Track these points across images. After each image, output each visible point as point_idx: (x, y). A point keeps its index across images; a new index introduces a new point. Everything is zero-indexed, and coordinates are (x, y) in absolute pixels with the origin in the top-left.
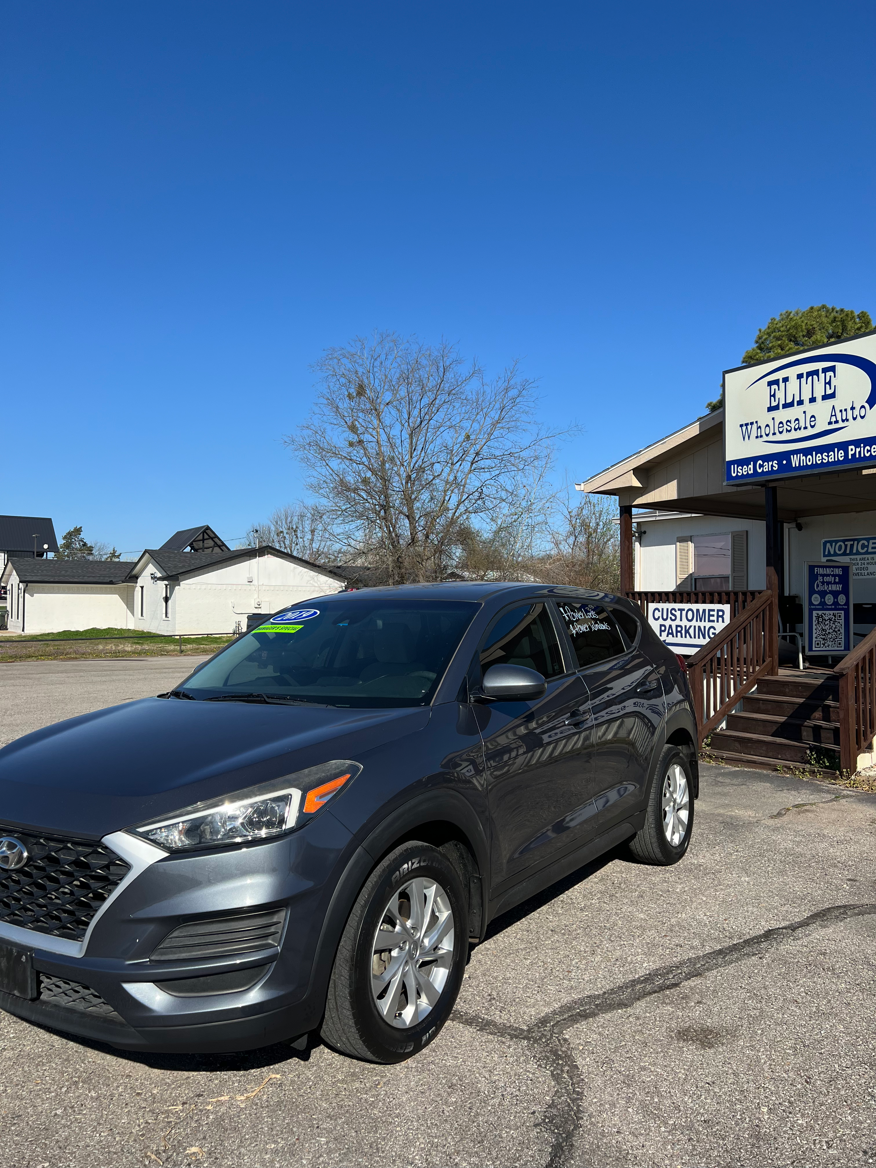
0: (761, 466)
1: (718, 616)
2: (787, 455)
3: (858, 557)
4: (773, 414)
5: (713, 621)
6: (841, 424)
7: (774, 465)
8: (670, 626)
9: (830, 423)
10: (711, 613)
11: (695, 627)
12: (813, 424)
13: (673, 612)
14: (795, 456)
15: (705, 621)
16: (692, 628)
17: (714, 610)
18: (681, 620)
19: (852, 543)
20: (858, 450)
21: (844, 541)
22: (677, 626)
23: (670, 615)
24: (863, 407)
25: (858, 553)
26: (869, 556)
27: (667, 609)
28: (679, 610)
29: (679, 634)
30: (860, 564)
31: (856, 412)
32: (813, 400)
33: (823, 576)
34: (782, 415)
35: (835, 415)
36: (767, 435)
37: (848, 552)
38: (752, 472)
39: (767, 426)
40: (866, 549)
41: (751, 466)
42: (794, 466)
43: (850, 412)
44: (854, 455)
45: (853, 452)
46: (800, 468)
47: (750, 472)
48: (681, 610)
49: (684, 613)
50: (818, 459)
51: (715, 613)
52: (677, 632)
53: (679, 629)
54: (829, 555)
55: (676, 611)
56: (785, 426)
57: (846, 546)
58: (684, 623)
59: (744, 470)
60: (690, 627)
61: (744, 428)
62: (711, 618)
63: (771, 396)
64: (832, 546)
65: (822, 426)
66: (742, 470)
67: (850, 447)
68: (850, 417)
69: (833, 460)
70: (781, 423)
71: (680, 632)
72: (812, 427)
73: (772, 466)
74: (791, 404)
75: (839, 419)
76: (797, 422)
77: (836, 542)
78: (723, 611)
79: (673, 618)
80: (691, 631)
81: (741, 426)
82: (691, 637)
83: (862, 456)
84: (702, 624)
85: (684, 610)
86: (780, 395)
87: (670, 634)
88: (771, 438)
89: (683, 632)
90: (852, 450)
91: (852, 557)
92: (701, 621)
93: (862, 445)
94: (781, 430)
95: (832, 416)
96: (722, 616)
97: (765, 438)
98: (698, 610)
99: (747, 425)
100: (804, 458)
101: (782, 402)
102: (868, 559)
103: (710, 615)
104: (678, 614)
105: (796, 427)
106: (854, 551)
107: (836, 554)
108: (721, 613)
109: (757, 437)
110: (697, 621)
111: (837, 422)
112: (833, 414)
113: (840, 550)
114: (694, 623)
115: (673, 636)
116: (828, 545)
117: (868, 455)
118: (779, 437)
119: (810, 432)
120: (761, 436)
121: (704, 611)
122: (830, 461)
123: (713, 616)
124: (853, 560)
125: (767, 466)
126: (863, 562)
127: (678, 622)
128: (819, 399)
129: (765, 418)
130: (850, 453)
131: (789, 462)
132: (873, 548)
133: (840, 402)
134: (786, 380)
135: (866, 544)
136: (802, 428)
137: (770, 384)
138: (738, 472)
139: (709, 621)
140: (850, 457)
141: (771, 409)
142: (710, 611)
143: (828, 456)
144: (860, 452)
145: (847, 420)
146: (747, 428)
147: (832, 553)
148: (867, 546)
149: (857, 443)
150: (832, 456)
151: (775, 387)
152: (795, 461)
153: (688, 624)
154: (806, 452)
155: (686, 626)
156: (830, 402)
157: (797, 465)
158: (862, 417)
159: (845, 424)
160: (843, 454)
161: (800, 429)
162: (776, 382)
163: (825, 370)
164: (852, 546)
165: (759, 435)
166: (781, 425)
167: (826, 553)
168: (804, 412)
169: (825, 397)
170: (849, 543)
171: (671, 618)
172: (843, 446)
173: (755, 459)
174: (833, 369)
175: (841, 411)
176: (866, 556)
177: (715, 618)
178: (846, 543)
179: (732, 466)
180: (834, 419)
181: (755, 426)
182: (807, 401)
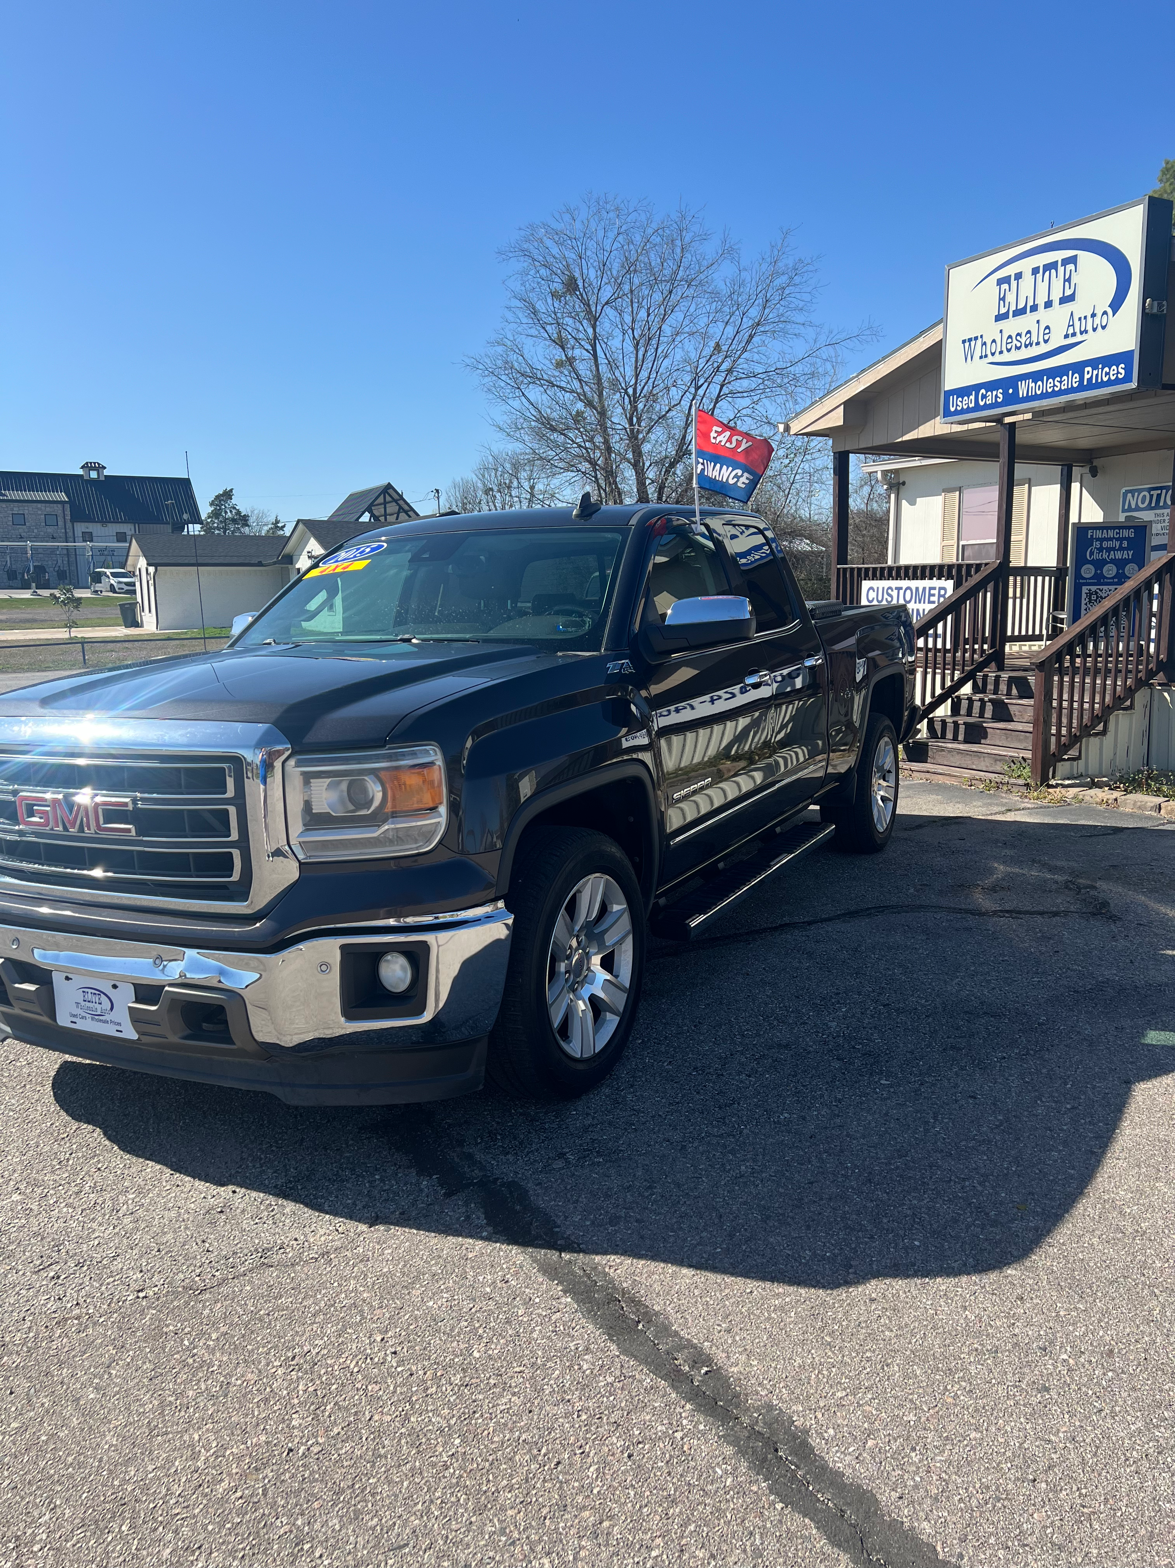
0: (983, 397)
1: (940, 596)
2: (1013, 381)
4: (1002, 324)
5: (934, 602)
6: (1079, 338)
7: (999, 394)
9: (1066, 336)
10: (932, 592)
11: (913, 610)
12: (1046, 337)
13: (890, 591)
14: (1023, 382)
15: (924, 602)
17: (934, 588)
18: (898, 601)
19: (1159, 492)
20: (1095, 372)
21: (1149, 490)
23: (886, 596)
24: (1105, 313)
27: (883, 588)
28: (896, 588)
31: (1097, 320)
32: (1048, 304)
33: (1102, 540)
34: (1013, 326)
35: (1073, 325)
36: (993, 354)
37: (1153, 505)
38: (973, 404)
39: (994, 341)
41: (972, 397)
42: (1021, 396)
43: (1090, 320)
44: (1090, 380)
45: (1089, 376)
46: (1028, 398)
47: (971, 405)
48: (899, 589)
49: (902, 592)
50: (1049, 385)
51: (936, 592)
54: (1130, 509)
55: (892, 590)
56: (1015, 342)
57: (1151, 496)
59: (964, 403)
61: (967, 344)
62: (932, 599)
63: (1000, 299)
64: (1133, 497)
65: (1058, 340)
66: (962, 402)
67: (1087, 369)
68: (1089, 328)
69: (1066, 387)
70: (1010, 337)
72: (1046, 341)
73: (996, 396)
74: (1023, 311)
75: (1077, 330)
76: (1028, 335)
77: (1140, 491)
78: (945, 589)
79: (889, 599)
81: (964, 342)
83: (1099, 380)
84: (921, 607)
85: (901, 588)
86: (1011, 298)
88: (998, 358)
90: (1088, 372)
91: (1158, 511)
92: (920, 602)
93: (1100, 366)
94: (1009, 346)
95: (1069, 326)
96: (944, 596)
97: (991, 358)
98: (917, 589)
99: (970, 340)
100: (1033, 384)
101: (1013, 308)
103: (930, 595)
104: (894, 594)
105: (1027, 343)
106: (1161, 504)
107: (1137, 509)
108: (942, 592)
109: (981, 357)
110: (915, 602)
111: (1074, 334)
112: (1071, 323)
113: (1143, 503)
114: (912, 605)
116: (1129, 495)
117: (1106, 379)
118: (1007, 357)
119: (1044, 349)
120: (986, 356)
121: (924, 589)
122: (1063, 388)
123: (934, 595)
124: (1158, 515)
125: (990, 397)
127: (894, 604)
128: (1056, 302)
129: (991, 330)
130: (1087, 376)
131: (1016, 390)
133: (1080, 308)
134: (1019, 276)
136: (1034, 344)
137: (1000, 282)
138: (957, 405)
139: (930, 602)
140: (1085, 383)
141: (999, 318)
142: (931, 589)
143: (1061, 382)
144: (1097, 375)
145: (1086, 332)
146: (970, 344)
147: (1133, 507)
149: (1094, 363)
150: (1066, 382)
151: (1005, 286)
152: (1023, 389)
154: (1036, 376)
156: (1069, 307)
157: (1025, 395)
158: (1103, 328)
159: (1084, 337)
160: (1078, 379)
161: (1031, 345)
162: (1006, 280)
163: (1065, 262)
164: (1159, 496)
165: (984, 354)
166: (1010, 340)
167: (1126, 507)
168: (1038, 322)
169: (1063, 300)
170: (1155, 493)
171: (886, 599)
172: (1078, 367)
173: (977, 387)
174: (1073, 260)
175: (1080, 319)
177: (935, 599)
178: (1152, 493)
179: (951, 397)
180: (1071, 331)
181: (979, 341)
182: (1041, 307)
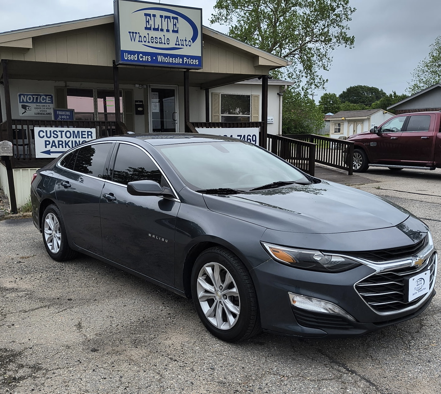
0: (141, 57)
1: (88, 135)
2: (156, 55)
3: (41, 105)
4: (148, 31)
5: (85, 138)
6: (180, 46)
7: (149, 58)
8: (54, 141)
9: (176, 44)
10: (83, 133)
11: (72, 141)
12: (168, 42)
13: (55, 132)
14: (160, 56)
15: (79, 138)
16: (71, 142)
17: (85, 132)
18: (62, 137)
19: (37, 96)
20: (188, 60)
21: (32, 95)
22: (59, 141)
23: (52, 135)
24: (190, 41)
25: (40, 102)
26: (47, 105)
27: (50, 131)
28: (59, 131)
29: (61, 146)
30: (42, 108)
31: (187, 43)
32: (168, 31)
33: (61, 115)
34: (153, 33)
35: (178, 41)
36: (145, 42)
37: (35, 101)
38: (136, 59)
39: (145, 37)
40: (45, 101)
41: (136, 56)
42: (159, 61)
43: (184, 42)
44: (186, 62)
45: (186, 61)
46: (162, 63)
47: (135, 59)
48: (61, 132)
49: (64, 133)
50: (170, 60)
51: (86, 133)
52: (59, 145)
53: (60, 143)
54: (23, 102)
55: (57, 132)
56: (155, 40)
57: (33, 98)
58: (64, 139)
60: (69, 141)
61: (131, 34)
63: (146, 22)
64: (24, 97)
65: (172, 45)
66: (131, 57)
67: (185, 58)
68: (184, 44)
70: (152, 37)
71: (62, 145)
72: (168, 44)
73: (148, 58)
74: (157, 29)
75: (180, 43)
76: (160, 39)
77: (27, 95)
78: (91, 132)
79: (56, 136)
80: (70, 144)
81: (130, 32)
83: (190, 63)
84: (77, 140)
85: (64, 131)
86: (151, 22)
87: (54, 146)
88: (147, 44)
89: (64, 144)
90: (185, 59)
91: (37, 104)
92: (76, 138)
93: (190, 58)
94: (152, 41)
95: (177, 41)
96: (91, 135)
97: (144, 43)
98: (74, 132)
99: (133, 33)
100: (164, 58)
101: (153, 27)
102: (46, 106)
103: (82, 135)
104: (59, 134)
105: (160, 42)
106: (39, 101)
107: (27, 102)
108: (90, 133)
109: (139, 41)
110: (73, 138)
111: (179, 45)
112: (177, 40)
113: (30, 100)
114: (71, 139)
115: (56, 147)
116: (22, 96)
117: (192, 63)
118: (151, 44)
119: (166, 46)
120: (142, 41)
121: (78, 132)
122: (176, 62)
123: (85, 135)
125: (145, 58)
126: (44, 107)
127: (59, 138)
128: (171, 31)
129: (144, 33)
131: (157, 58)
132: (49, 100)
133: (180, 36)
134: (154, 16)
135: (45, 98)
136: (163, 43)
137: (146, 15)
138: (128, 57)
139: (82, 137)
140: (185, 63)
141: (146, 28)
142: (82, 132)
143: (175, 60)
144: (189, 61)
145: (184, 45)
146: (133, 34)
147: (25, 101)
148: (46, 99)
149: (188, 57)
150: (177, 60)
151: (148, 17)
152: (160, 58)
153: (67, 140)
154: (166, 55)
155: (65, 141)
156: (175, 35)
157: (161, 61)
158: (190, 46)
159: (182, 47)
160: (182, 61)
161: (162, 43)
162: (149, 15)
163: (173, 18)
164: (37, 98)
165: (140, 40)
166: (152, 39)
167: (21, 101)
168: (164, 35)
169: (173, 31)
170: (35, 97)
171: (54, 136)
172: (182, 57)
173: (139, 53)
174: (177, 19)
175: (181, 40)
176: (45, 104)
177: (86, 136)
178: (33, 96)
179: (125, 54)
180: (177, 43)
181: (138, 35)
182: (165, 30)
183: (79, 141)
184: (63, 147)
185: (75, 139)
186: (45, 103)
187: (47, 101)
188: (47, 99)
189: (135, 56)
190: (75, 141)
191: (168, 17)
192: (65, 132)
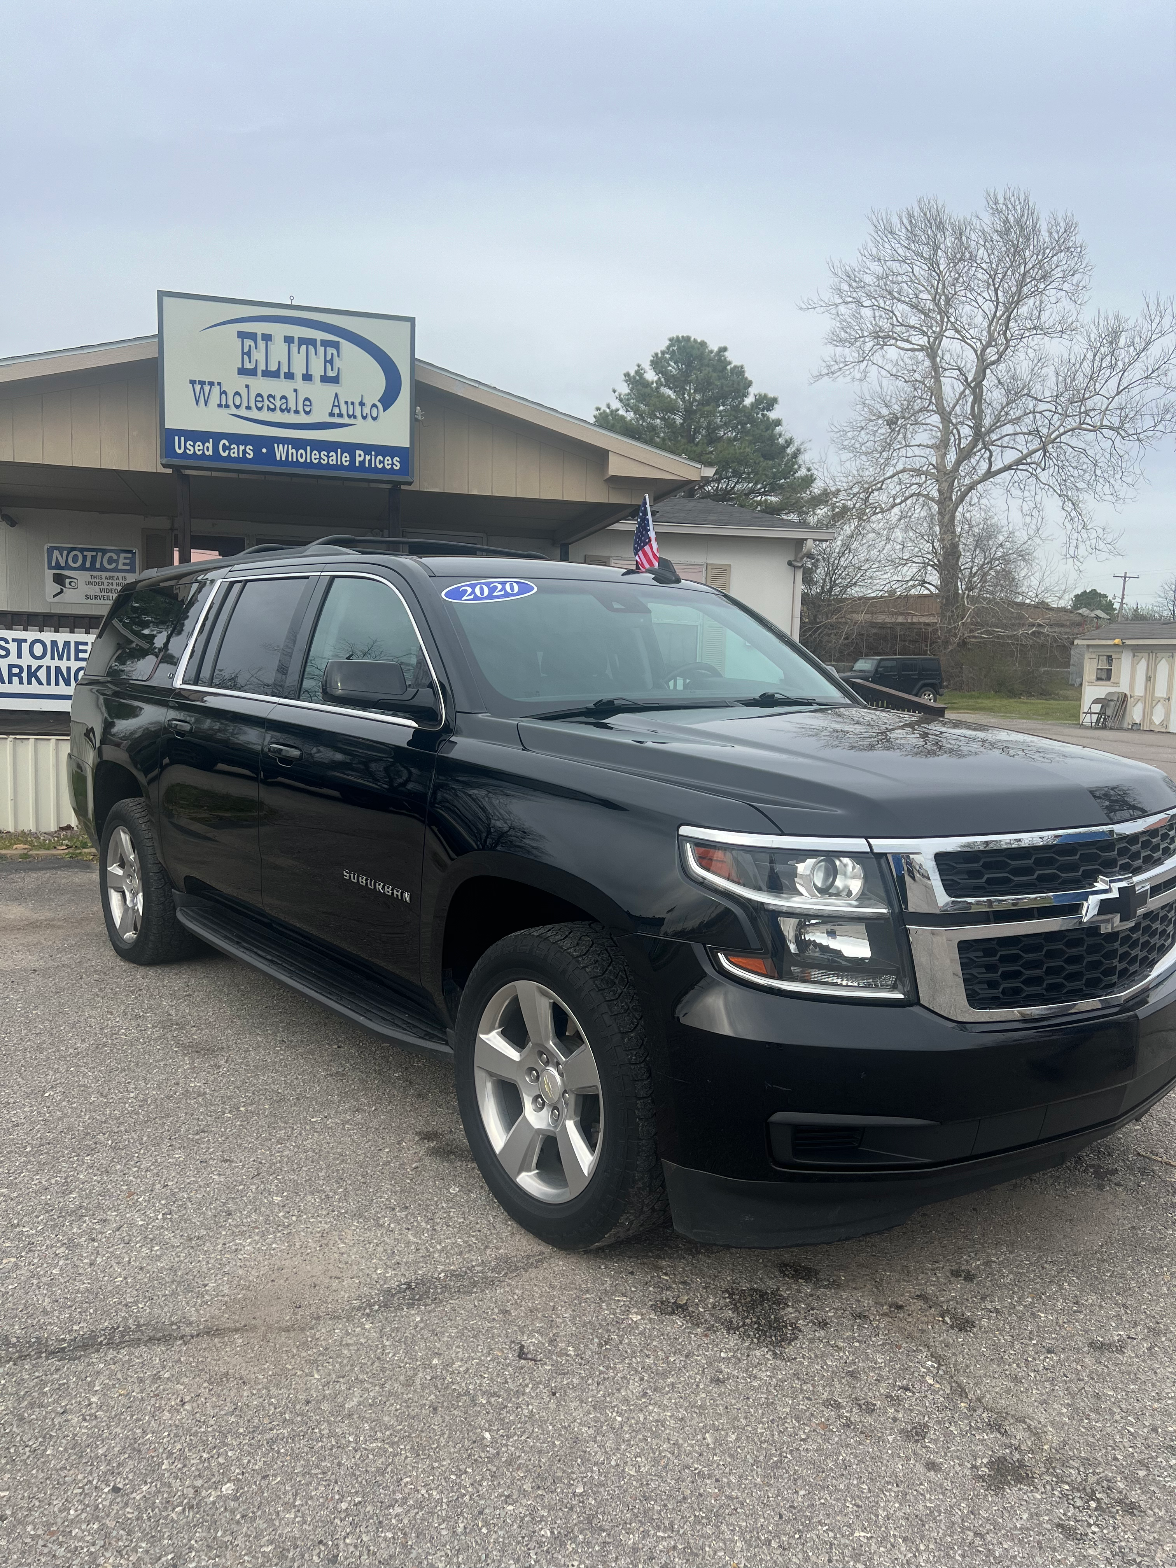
0: (225, 448)
2: (270, 442)
3: (104, 574)
4: (248, 380)
6: (346, 420)
7: (248, 450)
9: (331, 414)
10: (81, 647)
11: (48, 668)
12: (307, 409)
14: (281, 446)
15: (68, 659)
16: (43, 669)
17: (86, 644)
18: (19, 656)
19: (94, 554)
20: (368, 458)
21: (82, 550)
22: (10, 667)
24: (374, 405)
25: (103, 569)
26: (120, 575)
28: (13, 640)
30: (106, 584)
31: (366, 410)
32: (307, 377)
34: (262, 385)
35: (339, 406)
36: (237, 407)
37: (88, 565)
38: (210, 453)
39: (237, 393)
40: (114, 565)
41: (210, 445)
42: (278, 458)
43: (358, 408)
44: (362, 463)
45: (361, 459)
46: (286, 463)
47: (207, 453)
48: (20, 642)
49: (25, 647)
50: (313, 457)
54: (58, 567)
55: (7, 642)
56: (266, 402)
57: (85, 557)
58: (26, 660)
59: (196, 447)
60: (40, 667)
61: (198, 387)
62: (81, 655)
63: (243, 353)
64: (62, 555)
65: (320, 415)
66: (194, 446)
67: (358, 452)
68: (358, 413)
69: (334, 462)
70: (260, 395)
71: (19, 675)
72: (307, 413)
73: (244, 452)
74: (276, 374)
75: (344, 412)
76: (284, 401)
77: (69, 550)
80: (42, 674)
81: (193, 382)
82: (40, 683)
83: (373, 466)
84: (63, 665)
85: (25, 641)
86: (259, 355)
88: (243, 412)
89: (25, 675)
90: (360, 456)
91: (94, 573)
92: (61, 659)
93: (373, 453)
94: (260, 405)
95: (334, 405)
97: (234, 410)
98: (54, 643)
99: (202, 383)
100: (294, 451)
101: (262, 367)
102: (118, 578)
103: (77, 651)
104: (13, 647)
105: (284, 407)
106: (98, 566)
107: (68, 567)
109: (220, 406)
110: (53, 658)
111: (340, 415)
112: (336, 404)
113: (75, 562)
114: (47, 661)
116: (56, 553)
117: (380, 466)
118: (254, 414)
119: (302, 419)
120: (227, 406)
121: (67, 644)
122: (331, 463)
124: (95, 577)
125: (236, 451)
126: (110, 581)
127: (13, 659)
128: (317, 378)
129: (235, 383)
130: (358, 459)
131: (272, 452)
132: (124, 564)
134: (267, 338)
135: (115, 557)
136: (292, 412)
137: (242, 335)
138: (186, 448)
139: (77, 659)
140: (357, 464)
141: (242, 371)
142: (77, 644)
143: (328, 457)
144: (370, 461)
145: (355, 417)
146: (202, 387)
147: (63, 565)
148: (117, 561)
149: (367, 449)
150: (334, 458)
151: (248, 342)
152: (280, 452)
153: (35, 664)
154: (299, 444)
155: (29, 667)
156: (332, 389)
157: (284, 459)
158: (374, 419)
159: (352, 421)
160: (348, 459)
161: (289, 411)
162: (253, 336)
163: (325, 344)
164: (94, 558)
165: (224, 403)
166: (259, 399)
167: (53, 564)
168: (295, 391)
169: (325, 379)
170: (89, 554)
172: (350, 448)
173: (217, 437)
174: (336, 345)
175: (346, 403)
176: (115, 574)
178: (85, 553)
179: (177, 438)
180: (336, 411)
181: (216, 390)
182: (298, 377)
183: (68, 669)
184: (21, 682)
185: (57, 662)
186: (116, 570)
187: (120, 567)
188: (121, 561)
189: (207, 444)
190: (58, 669)
191: (311, 342)
192: (29, 642)
